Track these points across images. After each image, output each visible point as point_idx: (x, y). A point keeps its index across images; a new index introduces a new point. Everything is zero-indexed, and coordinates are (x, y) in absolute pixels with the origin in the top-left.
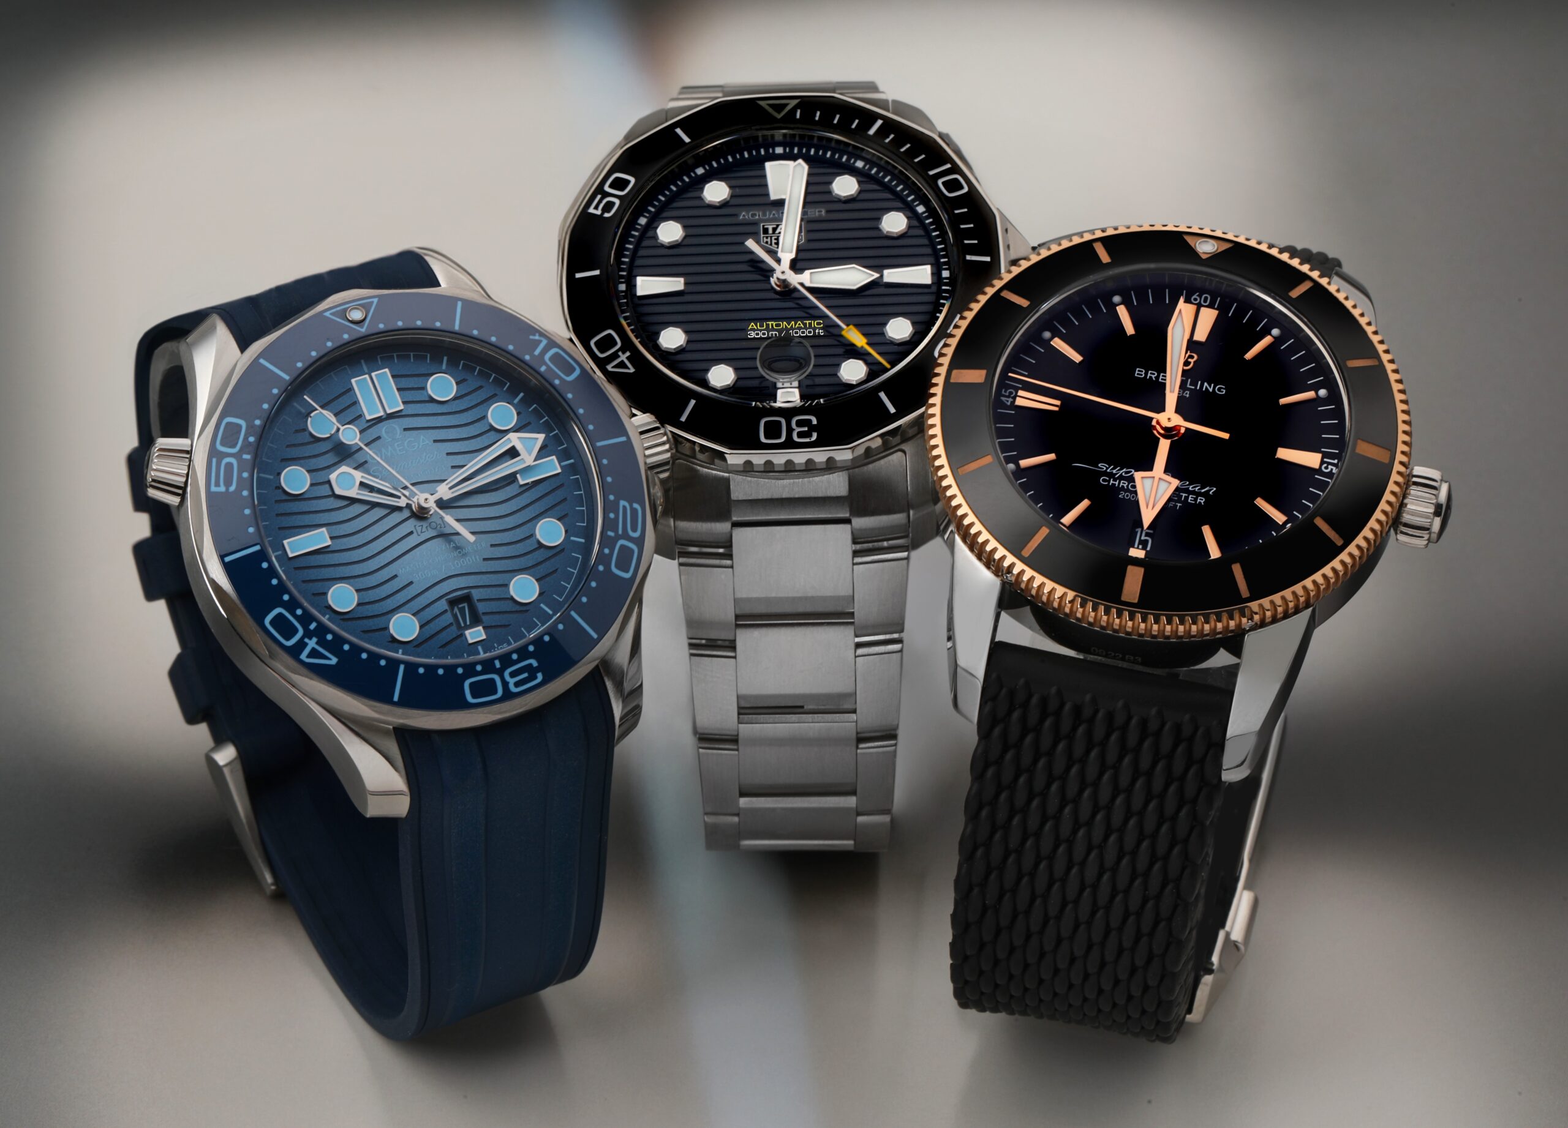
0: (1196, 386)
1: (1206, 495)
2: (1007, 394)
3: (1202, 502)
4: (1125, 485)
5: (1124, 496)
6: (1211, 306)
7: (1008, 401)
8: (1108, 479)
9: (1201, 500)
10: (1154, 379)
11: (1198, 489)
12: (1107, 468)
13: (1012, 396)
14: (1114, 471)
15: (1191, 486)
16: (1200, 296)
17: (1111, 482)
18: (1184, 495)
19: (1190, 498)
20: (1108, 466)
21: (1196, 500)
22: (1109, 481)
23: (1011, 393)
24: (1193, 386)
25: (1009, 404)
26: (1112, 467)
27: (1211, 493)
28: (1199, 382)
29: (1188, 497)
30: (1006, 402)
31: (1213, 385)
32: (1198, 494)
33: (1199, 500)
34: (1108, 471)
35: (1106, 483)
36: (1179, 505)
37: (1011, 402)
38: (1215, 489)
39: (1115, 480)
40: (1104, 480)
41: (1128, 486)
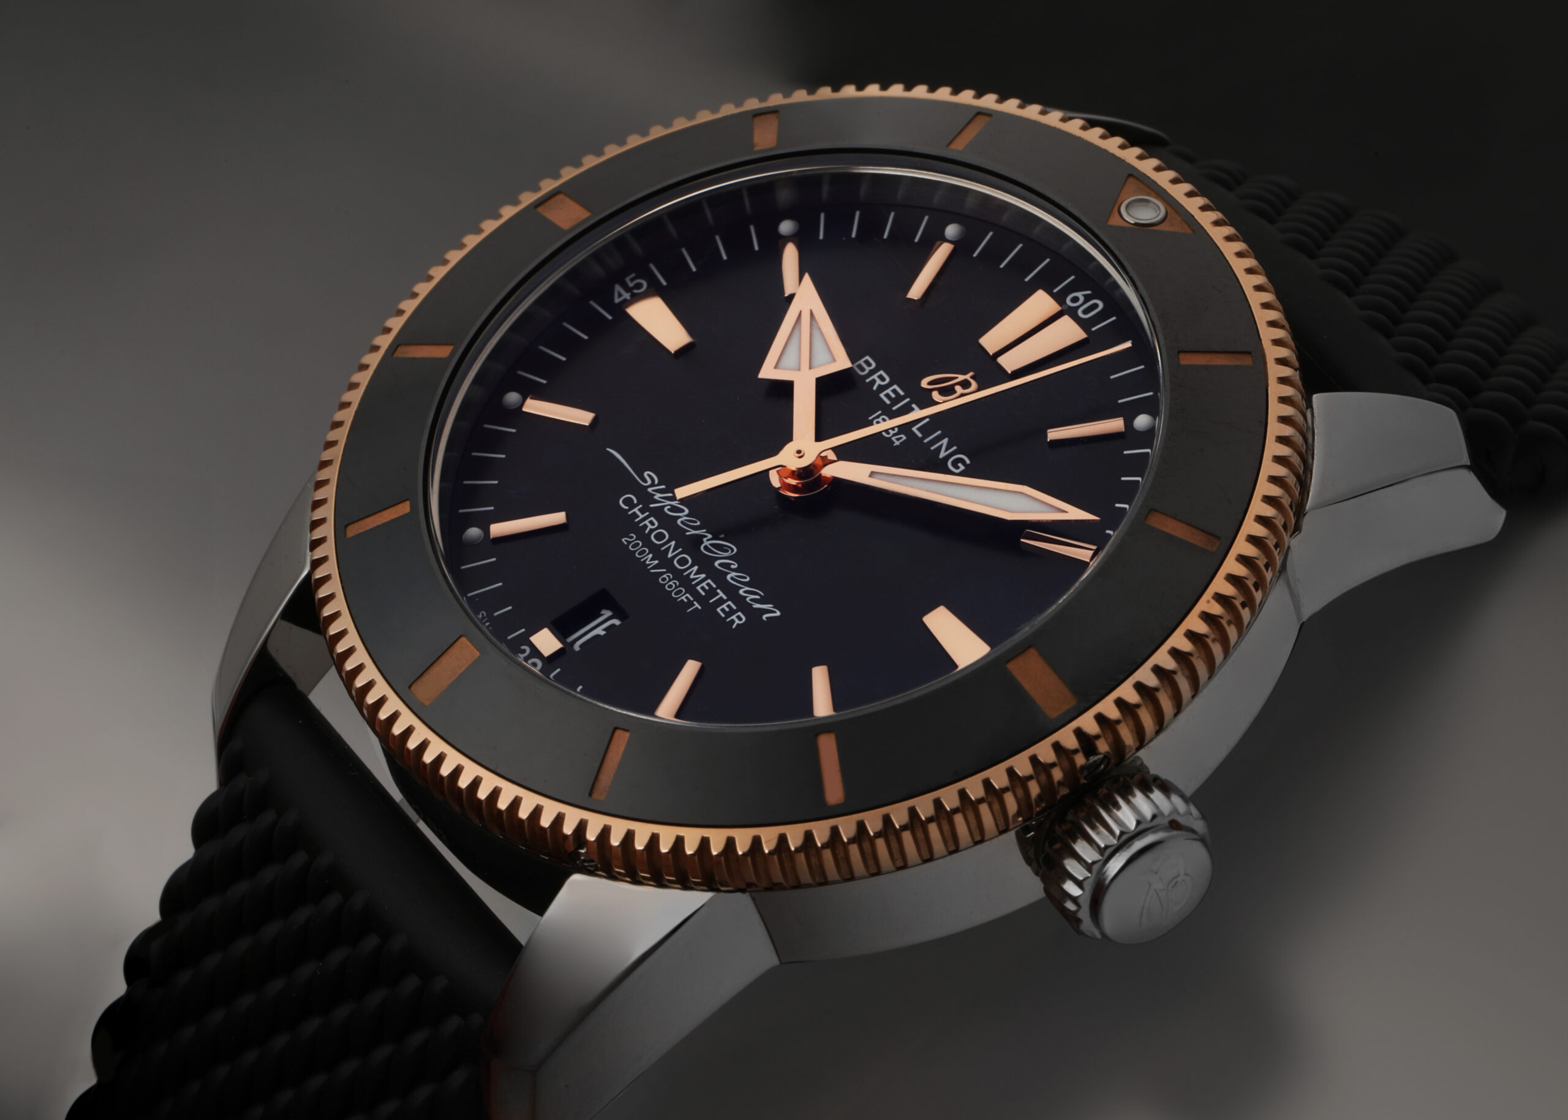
0: (924, 437)
1: (753, 615)
2: (631, 285)
3: (737, 622)
4: (650, 527)
5: (629, 543)
6: (1083, 324)
7: (620, 295)
8: (635, 502)
9: (738, 619)
10: (875, 388)
11: (751, 600)
12: (653, 485)
13: (636, 291)
14: (657, 496)
15: (747, 589)
16: (1087, 298)
17: (636, 510)
18: (721, 594)
19: (724, 606)
20: (656, 482)
21: (732, 612)
22: (633, 506)
23: (639, 286)
24: (921, 432)
25: (617, 300)
26: (663, 487)
27: (764, 617)
28: (939, 432)
29: (721, 601)
30: (616, 295)
31: (955, 448)
32: (742, 605)
33: (734, 617)
34: (650, 490)
35: (627, 508)
36: (697, 605)
37: (625, 300)
38: (778, 613)
39: (642, 511)
40: (628, 502)
41: (652, 531)
